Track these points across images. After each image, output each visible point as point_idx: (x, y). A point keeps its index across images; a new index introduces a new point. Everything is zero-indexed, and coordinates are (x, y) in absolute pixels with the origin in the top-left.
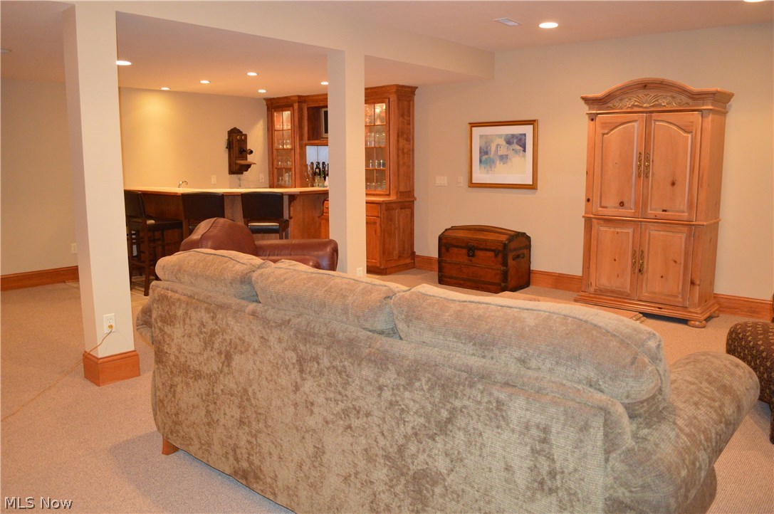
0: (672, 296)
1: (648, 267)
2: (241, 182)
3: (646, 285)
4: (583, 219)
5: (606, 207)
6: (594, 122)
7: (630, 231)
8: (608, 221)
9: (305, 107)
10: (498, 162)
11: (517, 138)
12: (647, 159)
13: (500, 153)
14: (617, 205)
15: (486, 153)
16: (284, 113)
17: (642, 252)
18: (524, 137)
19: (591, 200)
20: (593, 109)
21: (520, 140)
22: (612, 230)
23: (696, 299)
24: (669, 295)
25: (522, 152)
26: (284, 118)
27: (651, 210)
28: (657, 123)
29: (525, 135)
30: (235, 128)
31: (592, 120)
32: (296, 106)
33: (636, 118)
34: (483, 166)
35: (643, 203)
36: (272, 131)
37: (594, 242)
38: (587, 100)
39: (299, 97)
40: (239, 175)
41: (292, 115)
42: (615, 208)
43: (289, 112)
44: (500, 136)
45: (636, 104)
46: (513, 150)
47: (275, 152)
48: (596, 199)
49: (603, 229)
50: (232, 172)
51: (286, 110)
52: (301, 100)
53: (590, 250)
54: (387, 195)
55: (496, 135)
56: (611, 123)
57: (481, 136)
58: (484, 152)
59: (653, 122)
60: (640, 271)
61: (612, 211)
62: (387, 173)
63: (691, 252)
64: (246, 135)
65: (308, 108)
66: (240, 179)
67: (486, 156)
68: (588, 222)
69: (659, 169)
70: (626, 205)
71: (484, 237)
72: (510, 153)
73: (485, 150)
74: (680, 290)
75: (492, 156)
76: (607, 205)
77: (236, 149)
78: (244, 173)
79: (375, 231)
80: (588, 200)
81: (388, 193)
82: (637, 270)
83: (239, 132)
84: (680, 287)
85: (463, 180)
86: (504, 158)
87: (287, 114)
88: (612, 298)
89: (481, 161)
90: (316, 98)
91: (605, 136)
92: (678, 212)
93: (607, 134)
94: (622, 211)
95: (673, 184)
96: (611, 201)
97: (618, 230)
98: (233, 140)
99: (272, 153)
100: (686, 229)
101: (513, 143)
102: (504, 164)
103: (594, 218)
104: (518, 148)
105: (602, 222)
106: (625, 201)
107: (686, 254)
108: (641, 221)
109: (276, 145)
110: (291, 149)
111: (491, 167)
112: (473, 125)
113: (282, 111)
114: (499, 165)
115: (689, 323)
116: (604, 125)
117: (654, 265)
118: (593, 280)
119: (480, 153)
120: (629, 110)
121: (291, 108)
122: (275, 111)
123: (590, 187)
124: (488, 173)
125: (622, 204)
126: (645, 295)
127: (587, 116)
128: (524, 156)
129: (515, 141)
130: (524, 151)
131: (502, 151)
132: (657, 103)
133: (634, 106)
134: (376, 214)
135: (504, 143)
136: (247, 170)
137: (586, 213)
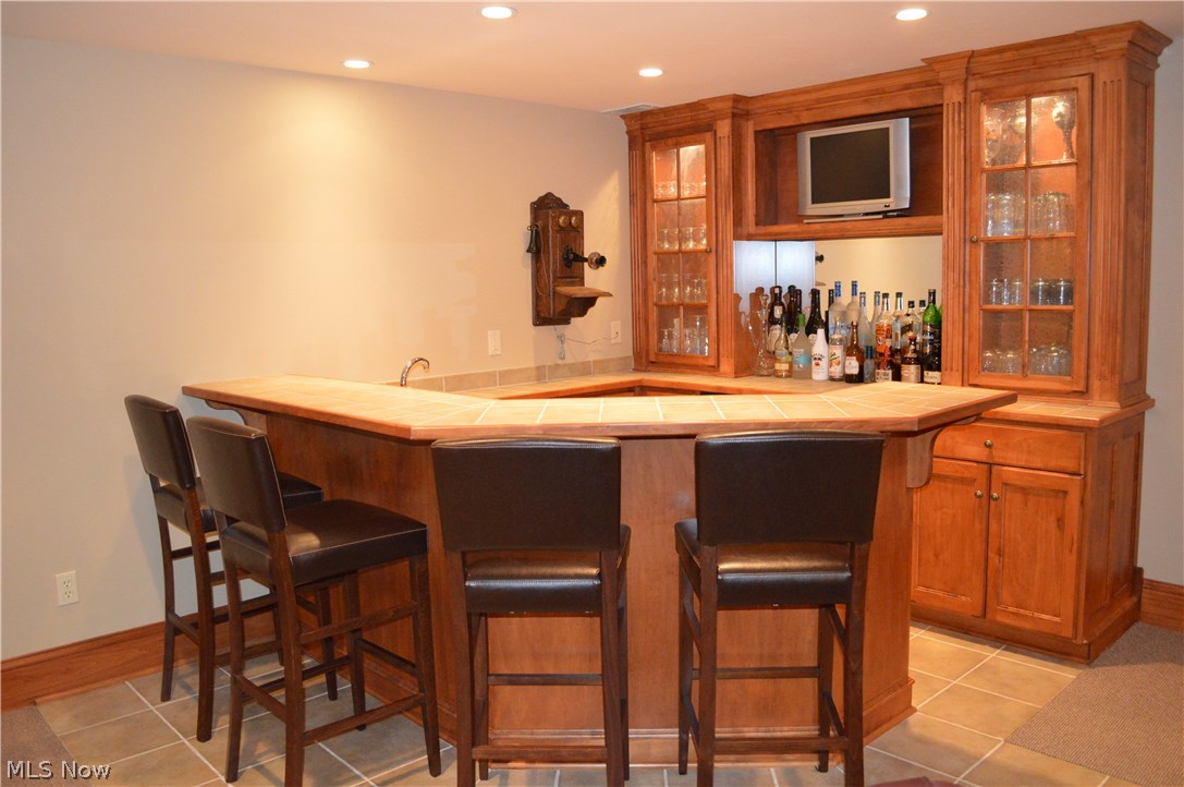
2: (565, 345)
9: (749, 130)
16: (682, 150)
26: (684, 165)
30: (549, 195)
32: (724, 128)
36: (645, 203)
39: (737, 99)
40: (559, 328)
41: (712, 158)
43: (701, 148)
47: (653, 261)
50: (541, 319)
51: (688, 143)
52: (740, 108)
54: (1082, 392)
62: (1079, 321)
64: (580, 214)
65: (756, 132)
66: (561, 339)
77: (554, 255)
78: (575, 321)
79: (1060, 521)
81: (1081, 388)
83: (560, 205)
87: (691, 153)
90: (784, 101)
98: (545, 228)
99: (645, 263)
109: (654, 245)
110: (707, 252)
113: (678, 145)
121: (708, 135)
122: (654, 148)
134: (1070, 464)
136: (582, 313)
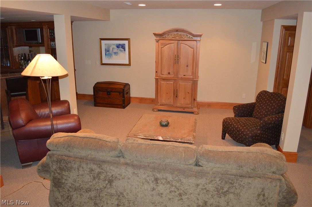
0: (188, 104)
1: (179, 95)
3: (179, 101)
4: (155, 79)
5: (163, 74)
6: (158, 43)
7: (172, 82)
8: (164, 79)
10: (113, 55)
11: (122, 45)
12: (178, 57)
13: (114, 51)
14: (168, 74)
15: (108, 51)
17: (177, 90)
18: (124, 45)
19: (157, 72)
20: (157, 38)
21: (123, 46)
22: (166, 82)
23: (196, 105)
24: (186, 104)
25: (124, 51)
27: (180, 75)
28: (181, 44)
29: (125, 44)
31: (157, 42)
33: (174, 42)
34: (107, 56)
35: (177, 73)
37: (159, 87)
38: (155, 35)
42: (167, 75)
44: (114, 44)
45: (174, 37)
46: (120, 50)
48: (159, 71)
49: (162, 82)
53: (158, 90)
55: (112, 44)
56: (164, 44)
57: (105, 44)
58: (107, 51)
59: (180, 44)
60: (176, 97)
61: (165, 76)
63: (193, 89)
67: (108, 52)
68: (157, 80)
69: (182, 61)
70: (171, 73)
71: (114, 87)
72: (119, 51)
73: (107, 50)
74: (190, 102)
75: (110, 52)
76: (164, 74)
80: (156, 72)
82: (175, 96)
84: (190, 101)
85: (98, 62)
86: (116, 53)
88: (167, 107)
89: (106, 54)
91: (162, 48)
92: (189, 76)
93: (163, 47)
94: (169, 76)
95: (187, 66)
96: (165, 72)
97: (168, 82)
100: (192, 82)
101: (120, 47)
102: (116, 56)
103: (159, 78)
104: (122, 49)
105: (162, 80)
106: (170, 72)
107: (192, 90)
108: (176, 79)
111: (110, 57)
112: (102, 39)
114: (114, 56)
115: (194, 113)
116: (162, 44)
117: (181, 95)
118: (159, 101)
119: (105, 51)
120: (171, 39)
123: (157, 67)
124: (109, 59)
125: (169, 73)
126: (178, 105)
127: (155, 41)
128: (125, 53)
129: (121, 46)
130: (125, 51)
131: (115, 50)
132: (181, 37)
133: (173, 37)
135: (116, 47)
137: (156, 77)
